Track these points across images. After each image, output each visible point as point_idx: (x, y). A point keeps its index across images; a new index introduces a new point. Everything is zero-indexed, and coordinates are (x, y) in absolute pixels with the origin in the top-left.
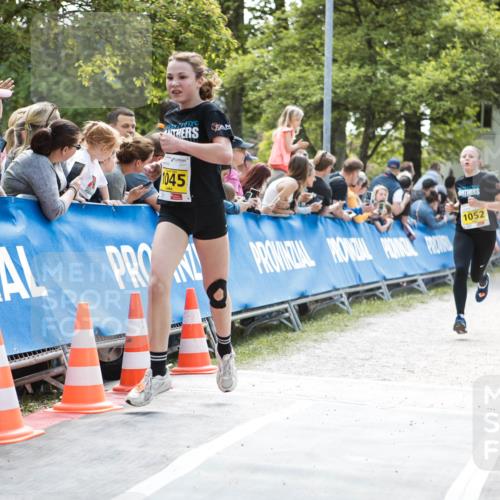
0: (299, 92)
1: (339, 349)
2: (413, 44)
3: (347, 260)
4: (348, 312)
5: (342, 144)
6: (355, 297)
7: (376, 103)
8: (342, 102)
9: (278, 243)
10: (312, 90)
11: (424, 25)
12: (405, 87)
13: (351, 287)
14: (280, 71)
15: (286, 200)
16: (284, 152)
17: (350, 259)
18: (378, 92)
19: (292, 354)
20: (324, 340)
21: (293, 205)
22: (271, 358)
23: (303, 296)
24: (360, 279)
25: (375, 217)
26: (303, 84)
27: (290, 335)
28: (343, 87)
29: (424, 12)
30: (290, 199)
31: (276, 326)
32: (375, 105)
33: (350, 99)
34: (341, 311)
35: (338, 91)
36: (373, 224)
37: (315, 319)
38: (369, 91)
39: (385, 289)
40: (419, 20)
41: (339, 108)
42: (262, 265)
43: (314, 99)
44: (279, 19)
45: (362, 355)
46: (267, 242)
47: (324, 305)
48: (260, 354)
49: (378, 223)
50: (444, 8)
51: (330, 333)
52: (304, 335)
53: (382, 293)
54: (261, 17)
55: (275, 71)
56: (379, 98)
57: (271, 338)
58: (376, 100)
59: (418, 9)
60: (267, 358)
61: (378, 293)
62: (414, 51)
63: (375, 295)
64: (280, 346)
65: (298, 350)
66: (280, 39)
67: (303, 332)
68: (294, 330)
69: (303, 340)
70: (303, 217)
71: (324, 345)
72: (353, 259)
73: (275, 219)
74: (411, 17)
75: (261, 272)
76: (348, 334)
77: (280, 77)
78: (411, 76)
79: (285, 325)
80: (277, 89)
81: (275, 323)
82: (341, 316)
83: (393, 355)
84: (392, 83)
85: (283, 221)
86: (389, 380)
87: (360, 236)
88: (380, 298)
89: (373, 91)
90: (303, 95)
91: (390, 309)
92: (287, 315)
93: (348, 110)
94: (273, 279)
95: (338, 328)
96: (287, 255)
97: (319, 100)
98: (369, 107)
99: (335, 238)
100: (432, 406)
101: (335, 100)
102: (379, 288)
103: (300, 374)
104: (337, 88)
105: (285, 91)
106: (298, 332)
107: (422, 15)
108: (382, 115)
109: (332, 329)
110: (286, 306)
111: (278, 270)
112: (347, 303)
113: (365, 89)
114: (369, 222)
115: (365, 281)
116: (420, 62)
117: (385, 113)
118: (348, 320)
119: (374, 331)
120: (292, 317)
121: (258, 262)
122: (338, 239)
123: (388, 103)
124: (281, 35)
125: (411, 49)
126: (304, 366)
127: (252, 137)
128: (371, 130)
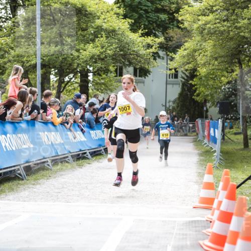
0: (25, 59)
1: (45, 188)
2: (82, 35)
3: (50, 143)
4: (51, 170)
5: (48, 86)
6: (55, 162)
7: (65, 64)
8: (47, 64)
9: (14, 135)
10: (31, 58)
11: (87, 26)
12: (78, 56)
13: (52, 157)
14: (15, 48)
15: (17, 113)
16: (16, 89)
17: (52, 143)
18: (65, 59)
19: (22, 191)
20: (38, 184)
21: (21, 116)
22: (10, 194)
23: (27, 162)
24: (57, 153)
25: (64, 121)
26: (27, 55)
27: (20, 182)
28: (47, 57)
29: (86, 19)
30: (20, 112)
31: (14, 178)
32: (64, 66)
33: (51, 62)
34: (47, 169)
35: (45, 58)
36: (64, 125)
37: (34, 174)
38: (61, 58)
39: (70, 158)
40: (84, 23)
41: (45, 67)
42: (5, 146)
43: (32, 62)
44: (13, 22)
45: (57, 191)
46: (8, 135)
47: (39, 166)
48: (4, 192)
49: (66, 124)
50: (97, 17)
51: (41, 180)
52: (28, 182)
53: (69, 160)
54: (5, 22)
55: (12, 48)
56: (66, 62)
57: (10, 184)
58: (64, 62)
59: (84, 18)
60: (8, 194)
61: (67, 159)
62: (83, 39)
63: (65, 161)
64: (15, 188)
65: (24, 189)
66: (15, 32)
67: (27, 180)
68: (23, 180)
69: (27, 184)
70: (27, 122)
71: (38, 186)
72: (54, 143)
73: (12, 123)
74: (80, 22)
75: (5, 150)
76: (51, 180)
77: (15, 52)
78: (81, 51)
79: (18, 177)
80: (13, 58)
81: (13, 176)
82: (47, 172)
83: (73, 190)
84: (72, 55)
85: (16, 124)
86: (70, 202)
87: (57, 131)
88: (67, 162)
89: (63, 59)
90: (27, 61)
91: (73, 167)
92: (19, 172)
93: (50, 68)
94: (12, 154)
95: (46, 178)
96: (19, 141)
97: (35, 63)
98: (61, 67)
99: (44, 132)
100: (91, 214)
101: (43, 63)
102: (67, 157)
103: (25, 201)
104: (44, 57)
105: (17, 58)
106: (25, 181)
107: (86, 21)
108: (68, 70)
109: (42, 178)
110: (19, 167)
111: (14, 149)
112: (51, 165)
113: (58, 57)
114: (61, 124)
115: (60, 154)
116: (85, 44)
117: (69, 69)
118: (51, 174)
119: (64, 178)
120: (22, 173)
121: (3, 145)
122: (46, 133)
123: (70, 65)
124: (15, 30)
125: (81, 37)
126: (27, 197)
127: (2, 83)
128: (62, 78)
